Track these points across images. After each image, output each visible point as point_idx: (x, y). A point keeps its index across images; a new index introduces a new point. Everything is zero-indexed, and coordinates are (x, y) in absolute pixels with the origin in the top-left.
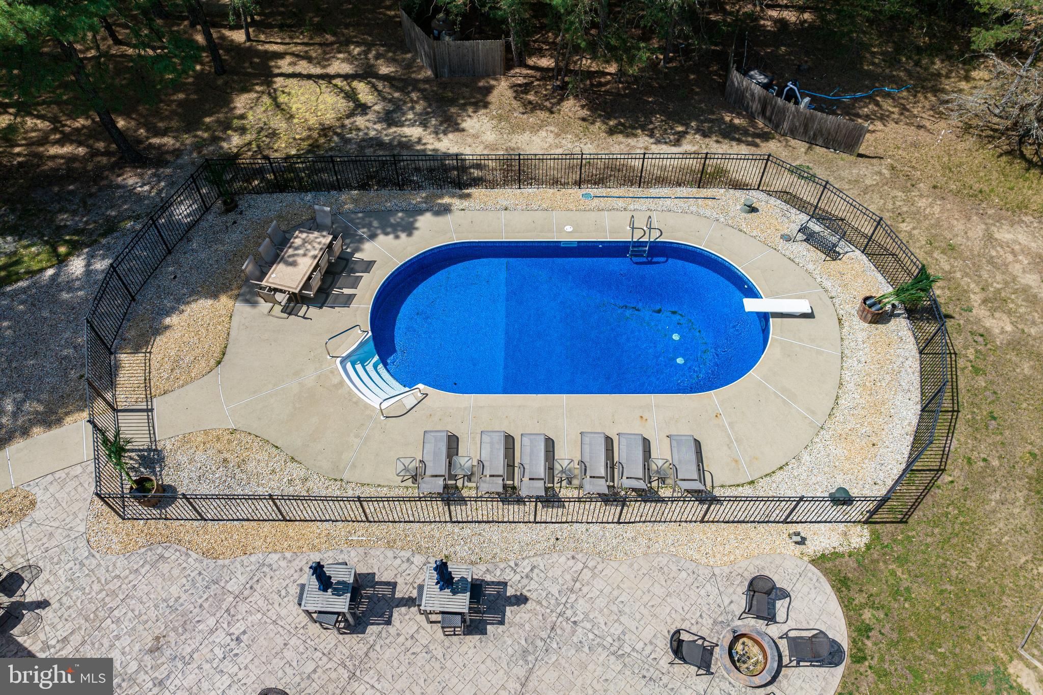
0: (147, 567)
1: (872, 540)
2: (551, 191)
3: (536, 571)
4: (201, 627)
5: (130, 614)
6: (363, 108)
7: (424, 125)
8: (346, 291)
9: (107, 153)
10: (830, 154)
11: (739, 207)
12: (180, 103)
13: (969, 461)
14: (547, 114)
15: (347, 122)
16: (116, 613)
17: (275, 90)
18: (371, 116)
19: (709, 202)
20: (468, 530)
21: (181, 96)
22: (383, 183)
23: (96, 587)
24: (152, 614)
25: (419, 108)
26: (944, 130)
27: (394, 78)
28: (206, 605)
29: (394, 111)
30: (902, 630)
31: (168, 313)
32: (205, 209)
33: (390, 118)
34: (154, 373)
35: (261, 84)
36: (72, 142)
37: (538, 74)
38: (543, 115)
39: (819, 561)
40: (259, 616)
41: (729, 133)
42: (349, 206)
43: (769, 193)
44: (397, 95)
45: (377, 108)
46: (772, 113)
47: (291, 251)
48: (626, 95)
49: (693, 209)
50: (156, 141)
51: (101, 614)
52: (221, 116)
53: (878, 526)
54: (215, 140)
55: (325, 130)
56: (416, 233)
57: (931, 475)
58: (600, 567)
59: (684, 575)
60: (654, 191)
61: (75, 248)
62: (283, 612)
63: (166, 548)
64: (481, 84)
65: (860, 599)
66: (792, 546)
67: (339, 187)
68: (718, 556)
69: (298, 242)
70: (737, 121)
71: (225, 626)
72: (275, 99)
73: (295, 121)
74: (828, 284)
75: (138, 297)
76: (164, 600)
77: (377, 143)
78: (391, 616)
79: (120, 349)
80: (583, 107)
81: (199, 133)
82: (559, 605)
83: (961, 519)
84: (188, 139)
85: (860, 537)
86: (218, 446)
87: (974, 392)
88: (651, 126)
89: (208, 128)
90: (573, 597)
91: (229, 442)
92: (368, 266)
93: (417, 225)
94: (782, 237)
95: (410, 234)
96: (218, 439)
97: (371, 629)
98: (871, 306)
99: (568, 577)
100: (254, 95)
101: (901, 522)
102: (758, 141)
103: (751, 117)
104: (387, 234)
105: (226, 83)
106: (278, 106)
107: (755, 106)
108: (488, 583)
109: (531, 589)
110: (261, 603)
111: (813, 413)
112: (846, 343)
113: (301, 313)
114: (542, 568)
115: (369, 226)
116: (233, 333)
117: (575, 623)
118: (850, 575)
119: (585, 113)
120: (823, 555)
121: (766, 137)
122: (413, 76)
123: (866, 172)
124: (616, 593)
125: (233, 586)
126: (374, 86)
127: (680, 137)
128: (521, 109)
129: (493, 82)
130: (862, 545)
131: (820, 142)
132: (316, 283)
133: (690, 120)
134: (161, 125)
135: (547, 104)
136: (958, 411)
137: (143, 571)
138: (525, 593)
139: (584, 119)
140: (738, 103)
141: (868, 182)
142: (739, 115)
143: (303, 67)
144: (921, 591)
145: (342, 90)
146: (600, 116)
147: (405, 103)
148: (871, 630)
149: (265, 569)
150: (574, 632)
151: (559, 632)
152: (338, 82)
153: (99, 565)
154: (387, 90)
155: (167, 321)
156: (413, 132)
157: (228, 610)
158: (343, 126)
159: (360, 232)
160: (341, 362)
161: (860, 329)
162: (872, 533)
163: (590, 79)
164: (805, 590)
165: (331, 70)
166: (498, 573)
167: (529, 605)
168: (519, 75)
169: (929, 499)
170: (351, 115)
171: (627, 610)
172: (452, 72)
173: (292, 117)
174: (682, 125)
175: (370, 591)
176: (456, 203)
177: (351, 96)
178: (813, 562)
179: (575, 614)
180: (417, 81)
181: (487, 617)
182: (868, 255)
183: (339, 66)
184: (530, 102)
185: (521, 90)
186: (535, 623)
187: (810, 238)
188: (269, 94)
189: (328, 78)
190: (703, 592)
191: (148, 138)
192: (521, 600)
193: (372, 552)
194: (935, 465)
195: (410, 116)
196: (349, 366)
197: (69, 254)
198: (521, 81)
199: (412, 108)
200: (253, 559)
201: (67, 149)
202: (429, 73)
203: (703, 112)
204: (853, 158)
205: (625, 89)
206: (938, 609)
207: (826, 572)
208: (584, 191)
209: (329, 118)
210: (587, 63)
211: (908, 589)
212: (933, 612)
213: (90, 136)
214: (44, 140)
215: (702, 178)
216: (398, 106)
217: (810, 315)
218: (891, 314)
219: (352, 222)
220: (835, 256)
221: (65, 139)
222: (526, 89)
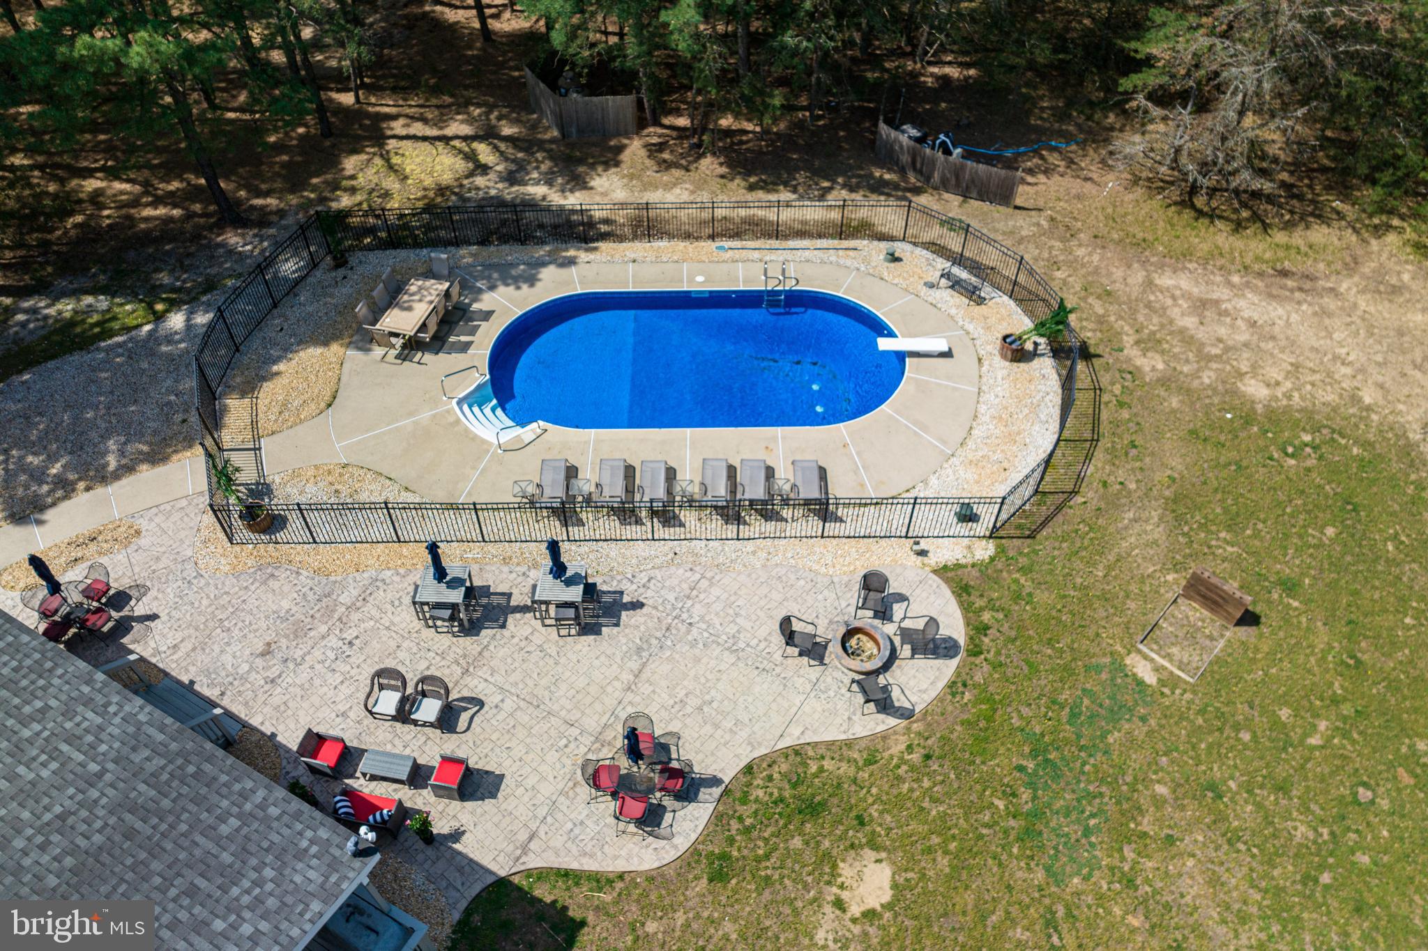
0: (257, 584)
1: (997, 553)
2: (683, 244)
3: (653, 581)
4: (312, 634)
5: (240, 624)
6: (484, 169)
7: (550, 183)
8: (463, 338)
9: (205, 215)
10: (986, 206)
11: (882, 257)
12: (284, 165)
13: (1105, 484)
14: (683, 172)
15: (465, 182)
16: (226, 623)
17: (388, 152)
18: (492, 176)
19: (851, 253)
20: (585, 548)
21: (285, 158)
22: (504, 239)
23: (205, 602)
24: (263, 624)
25: (544, 167)
26: (1111, 183)
27: (518, 139)
28: (318, 615)
29: (516, 171)
30: (1021, 628)
31: (276, 361)
32: (314, 264)
33: (511, 178)
34: (261, 415)
35: (373, 146)
36: (166, 205)
37: (674, 134)
38: (677, 173)
39: (943, 572)
40: (372, 623)
41: (878, 187)
42: (469, 260)
43: (915, 244)
44: (520, 155)
45: (499, 168)
46: (922, 164)
47: (406, 297)
48: (768, 153)
49: (833, 259)
50: (258, 202)
51: (211, 624)
52: (329, 177)
53: (1003, 541)
54: (323, 200)
55: (442, 190)
56: (539, 284)
57: (1062, 497)
58: (717, 578)
59: (802, 582)
60: (791, 243)
61: (173, 305)
62: (396, 620)
63: (276, 568)
64: (612, 143)
65: (980, 603)
66: (914, 557)
67: (457, 243)
68: (838, 567)
69: (413, 289)
70: (887, 176)
71: (337, 632)
72: (388, 160)
73: (410, 182)
74: (970, 327)
75: (242, 348)
76: (274, 612)
77: (499, 203)
78: (505, 621)
79: (224, 394)
80: (721, 164)
81: (306, 194)
82: (675, 609)
83: (1092, 535)
84: (293, 200)
85: (984, 551)
86: (330, 479)
87: (1116, 424)
88: (794, 183)
89: (314, 189)
90: (689, 603)
91: (341, 475)
92: (487, 315)
93: (540, 276)
94: (925, 284)
95: (532, 285)
96: (329, 473)
97: (484, 632)
98: (1011, 344)
99: (685, 586)
100: (364, 157)
101: (1029, 537)
102: (908, 195)
103: (902, 171)
104: (507, 285)
105: (333, 146)
106: (391, 167)
107: (905, 159)
108: (604, 592)
109: (648, 596)
110: (374, 612)
111: (944, 442)
112: (984, 380)
113: (416, 359)
114: (659, 578)
115: (489, 278)
116: (344, 379)
117: (690, 624)
118: (972, 583)
119: (724, 170)
120: (945, 566)
121: (917, 191)
122: (539, 136)
123: (1023, 224)
124: (732, 598)
125: (345, 598)
126: (496, 148)
127: (826, 192)
128: (655, 168)
129: (626, 141)
130: (987, 557)
131: (974, 195)
132: (432, 328)
133: (838, 175)
134: (264, 187)
135: (683, 162)
136: (1098, 440)
137: (253, 588)
138: (641, 599)
139: (722, 177)
140: (888, 158)
141: (1024, 233)
142: (890, 170)
143: (418, 129)
144: (1042, 596)
145: (460, 151)
146: (740, 173)
147: (529, 163)
148: (989, 628)
149: (378, 583)
150: (689, 632)
151: (674, 631)
152: (456, 143)
153: (208, 584)
154: (510, 150)
155: (275, 368)
156: (537, 191)
157: (340, 619)
158: (461, 186)
159: (478, 285)
160: (459, 403)
161: (1000, 367)
162: (997, 547)
163: (731, 137)
164: (924, 595)
165: (449, 131)
166: (615, 583)
167: (645, 610)
168: (653, 134)
169: (1060, 518)
170: (471, 174)
171: (743, 612)
172: (581, 131)
173: (406, 178)
174: (828, 180)
175: (484, 601)
176: (583, 256)
177: (471, 157)
178: (935, 572)
179: (691, 617)
180: (543, 142)
181: (602, 620)
182: (1016, 300)
183: (457, 127)
184: (665, 161)
185: (654, 150)
186: (650, 624)
187: (956, 284)
188: (381, 155)
189: (446, 140)
190: (820, 597)
191: (248, 200)
192: (637, 605)
193: (487, 568)
194: (1070, 487)
195: (535, 175)
196: (465, 407)
197: (167, 311)
198: (655, 140)
199: (537, 168)
200: (365, 575)
201: (161, 211)
202: (556, 133)
203: (851, 168)
204: (1010, 210)
205: (767, 146)
206: (1059, 611)
207: (947, 581)
208: (719, 243)
209: (447, 178)
210: (726, 122)
211: (1030, 595)
212: (1054, 613)
213: (187, 199)
214: (135, 203)
215: (844, 231)
216: (521, 166)
217: (947, 354)
218: (1034, 355)
219: (470, 274)
220: (981, 301)
221: (158, 201)
222: (661, 147)
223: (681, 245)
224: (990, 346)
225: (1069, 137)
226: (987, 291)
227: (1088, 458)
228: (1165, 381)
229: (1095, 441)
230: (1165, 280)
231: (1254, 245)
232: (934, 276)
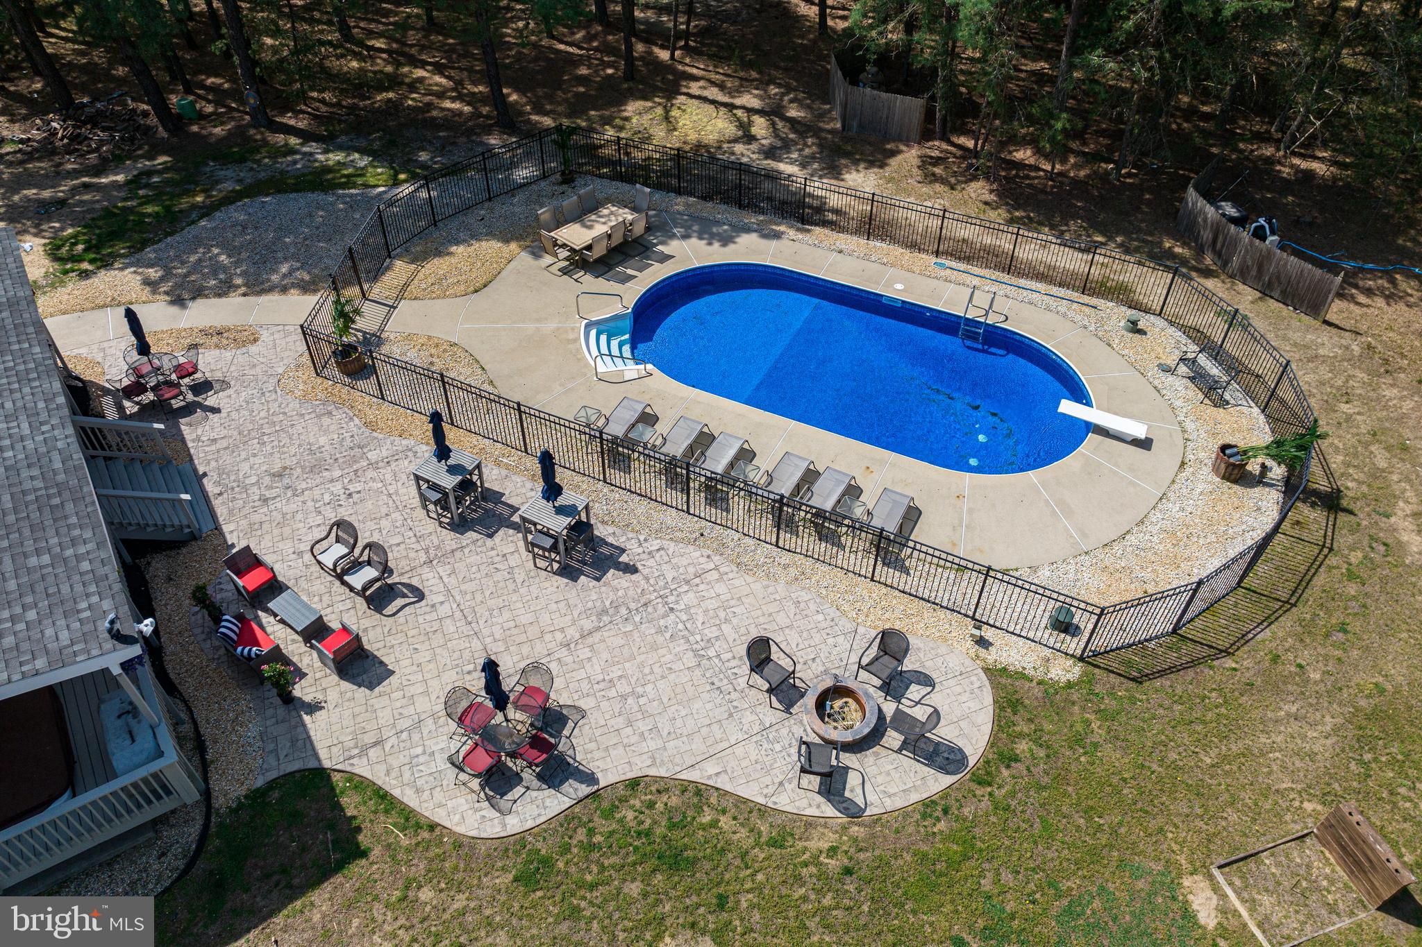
0: (313, 415)
1: (1079, 682)
2: (901, 250)
3: (662, 552)
4: (326, 474)
5: (276, 443)
6: (749, 139)
7: (803, 166)
8: (629, 271)
9: (487, 117)
10: (1287, 311)
11: (1122, 324)
12: (577, 95)
13: (1276, 659)
14: (946, 189)
15: (725, 146)
16: (265, 438)
17: (672, 105)
18: (754, 146)
19: (1087, 310)
20: (617, 495)
21: (582, 89)
22: (726, 200)
23: (263, 414)
24: (293, 450)
25: (807, 151)
27: (799, 122)
28: (341, 460)
29: (780, 148)
30: (1061, 778)
31: (458, 243)
32: (544, 176)
33: (770, 153)
34: (416, 281)
35: (662, 98)
36: (462, 101)
37: (959, 153)
38: (938, 187)
39: (996, 674)
40: (380, 485)
41: (1161, 259)
42: (681, 208)
43: (1171, 323)
44: (792, 136)
45: (764, 142)
46: (1223, 246)
47: (593, 217)
48: (1052, 193)
49: (1062, 309)
50: (534, 118)
51: (253, 434)
52: (607, 113)
53: (1097, 671)
54: (591, 130)
55: (699, 147)
56: (731, 247)
57: (1206, 651)
58: (731, 576)
59: (820, 617)
60: (1023, 282)
61: (413, 177)
62: (402, 491)
63: (337, 408)
64: (888, 146)
65: (1023, 727)
66: (970, 643)
67: (679, 192)
68: (872, 617)
69: (605, 212)
70: (1178, 250)
71: (346, 481)
72: (667, 111)
73: (676, 133)
74: (1190, 426)
75: (440, 224)
76: (309, 444)
77: (744, 169)
78: (496, 532)
79: (399, 257)
80: (991, 191)
81: (579, 121)
82: (665, 588)
83: (1223, 710)
85: (1064, 671)
86: (433, 351)
87: (1331, 595)
88: (1064, 228)
89: (589, 119)
90: (686, 588)
91: (445, 351)
92: (665, 258)
93: (738, 240)
94: (1159, 365)
95: (724, 245)
96: (437, 346)
97: (471, 535)
98: (1230, 457)
99: (691, 570)
100: (649, 104)
101: (1133, 679)
102: (1194, 274)
103: (1200, 251)
104: (701, 238)
105: (630, 89)
106: (667, 118)
107: (1207, 235)
108: (606, 543)
109: (647, 566)
110: (389, 477)
111: (1084, 535)
112: (1176, 486)
113: (575, 277)
114: (670, 552)
115: (688, 228)
116: (504, 273)
117: (672, 609)
118: (1027, 702)
119: (993, 197)
120: (1005, 669)
121: (1207, 273)
122: (821, 125)
123: (1327, 343)
124: (732, 603)
125: (373, 456)
126: (773, 124)
127: (1095, 246)
128: (919, 178)
129: (903, 148)
130: (1064, 679)
131: (1276, 294)
132: (600, 250)
133: (1118, 234)
134: (548, 107)
135: (953, 180)
136: (1294, 605)
137: (307, 417)
138: (639, 565)
139: (986, 203)
140: (1186, 229)
141: (1321, 352)
142: (1184, 245)
143: (713, 93)
144: (1111, 755)
145: (738, 120)
146: (1007, 204)
147: (796, 144)
148: (1017, 760)
149: (410, 454)
150: (665, 616)
151: (650, 609)
152: (739, 113)
153: (276, 400)
154: (786, 130)
155: (453, 249)
156: (786, 168)
157: (356, 471)
158: (720, 148)
159: (675, 231)
160: (587, 326)
161: (1206, 479)
162: (1085, 674)
163: (1018, 170)
164: (958, 689)
165: (738, 102)
166: (624, 539)
167: (634, 577)
168: (936, 148)
169: (1190, 673)
170: (736, 140)
171: (735, 621)
172: (862, 128)
173: (675, 129)
174: (1104, 235)
175: (490, 506)
176: (792, 233)
177: (745, 127)
178: (987, 670)
179: (677, 602)
180: (821, 130)
181: (586, 569)
182: (1268, 416)
183: (750, 100)
184: (934, 174)
185: (928, 162)
186: (631, 593)
187: (1198, 377)
188: (665, 107)
189: (731, 107)
190: (831, 641)
191: (530, 114)
192: (631, 569)
193: (514, 478)
194: (1223, 643)
195: (795, 155)
197: (405, 181)
198: (936, 153)
199: (800, 150)
200: (405, 442)
201: (456, 106)
202: (839, 125)
203: (1139, 230)
204: (1317, 324)
205: (1053, 187)
206: (1124, 780)
207: (995, 686)
208: (939, 260)
209: (711, 137)
210: (1021, 155)
211: (1096, 746)
212: (1115, 780)
213: (481, 101)
214: (441, 95)
216: (787, 145)
217: (1144, 444)
218: (1260, 480)
219: (674, 221)
220: (1221, 403)
221: (460, 98)
222: (937, 161)
223: (898, 251)
224: (1206, 452)
226: (1233, 393)
227: (1269, 621)
232: (1171, 361)
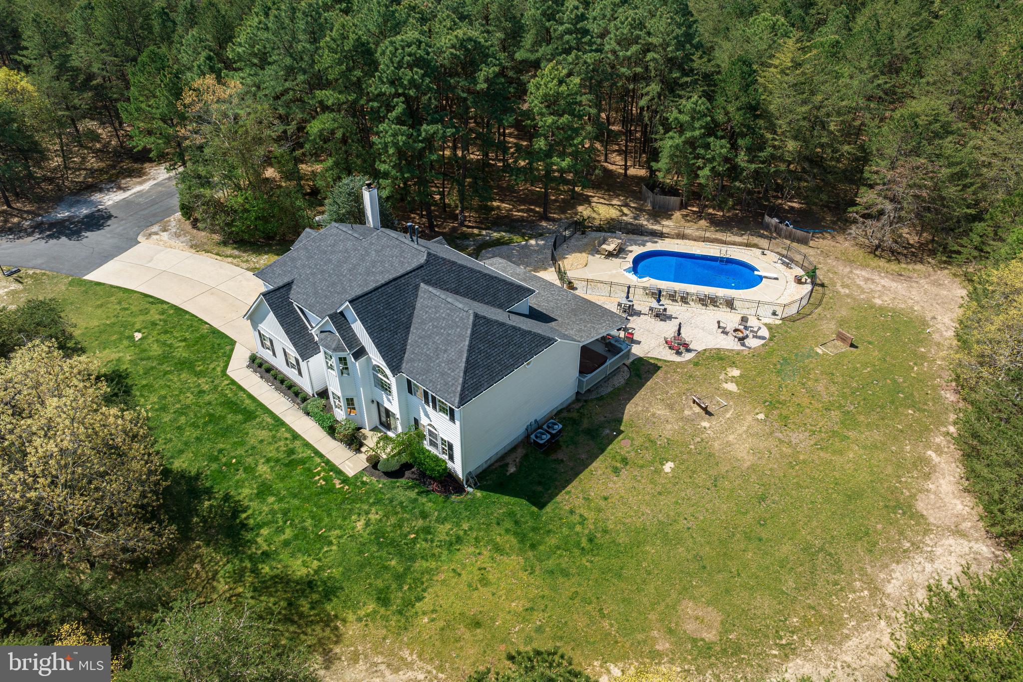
1: (782, 323)
3: (681, 314)
6: (626, 215)
7: (648, 221)
8: (625, 256)
9: (534, 216)
10: (799, 245)
11: (759, 253)
12: (558, 206)
13: (820, 314)
14: (694, 223)
17: (593, 206)
18: (629, 217)
19: (750, 251)
21: (558, 204)
22: (635, 234)
25: (646, 217)
26: (847, 244)
27: (637, 208)
30: (785, 338)
31: (567, 254)
32: (574, 233)
33: (635, 218)
34: (566, 266)
35: (587, 204)
36: (521, 212)
37: (692, 212)
38: (692, 223)
41: (762, 236)
42: (624, 237)
43: (772, 251)
44: (638, 212)
45: (631, 215)
46: (779, 230)
47: (609, 241)
48: (724, 221)
49: (744, 252)
50: (551, 215)
52: (573, 211)
53: (785, 321)
54: (572, 217)
55: (612, 219)
56: (646, 246)
57: (805, 315)
58: (699, 315)
60: (731, 246)
61: (530, 238)
64: (670, 212)
65: (775, 331)
66: (757, 319)
69: (611, 240)
70: (766, 233)
72: (593, 209)
73: (601, 215)
74: (785, 273)
75: (556, 250)
77: (631, 224)
78: (640, 316)
80: (707, 223)
81: (566, 215)
82: (687, 320)
83: (812, 324)
84: (563, 216)
87: (828, 302)
88: (732, 231)
89: (569, 214)
92: (631, 252)
93: (646, 244)
94: (774, 262)
95: (644, 246)
98: (798, 278)
99: (690, 316)
100: (585, 207)
101: (792, 321)
102: (772, 239)
103: (771, 233)
104: (636, 245)
105: (574, 202)
106: (594, 211)
107: (773, 228)
108: (667, 314)
109: (680, 317)
112: (788, 287)
113: (610, 258)
114: (683, 313)
115: (631, 242)
116: (589, 261)
118: (773, 327)
120: (766, 323)
121: (776, 238)
123: (811, 251)
126: (629, 209)
127: (742, 235)
128: (684, 221)
129: (674, 212)
130: (779, 323)
131: (795, 240)
132: (616, 251)
133: (748, 231)
134: (552, 211)
135: (694, 221)
138: (677, 317)
139: (707, 226)
140: (767, 227)
142: (767, 231)
143: (602, 201)
145: (617, 209)
146: (714, 226)
147: (641, 215)
148: (776, 336)
150: (690, 325)
151: (686, 324)
152: (616, 207)
154: (634, 211)
155: (567, 256)
156: (645, 223)
158: (619, 219)
159: (627, 244)
160: (624, 271)
161: (793, 285)
163: (712, 215)
164: (759, 327)
165: (613, 203)
166: (671, 313)
167: (678, 319)
168: (684, 212)
169: (803, 319)
170: (622, 216)
172: (660, 207)
174: (744, 231)
176: (660, 241)
177: (621, 211)
178: (763, 323)
180: (645, 209)
181: (667, 319)
182: (803, 269)
183: (615, 202)
184: (688, 219)
185: (684, 216)
186: (680, 322)
187: (784, 263)
188: (591, 207)
189: (612, 205)
191: (548, 214)
194: (808, 313)
195: (643, 218)
196: (626, 272)
199: (644, 216)
201: (520, 214)
202: (650, 207)
203: (753, 229)
204: (807, 247)
205: (724, 219)
206: (798, 336)
207: (766, 326)
208: (705, 243)
209: (614, 216)
210: (711, 211)
211: (790, 332)
212: (796, 336)
213: (527, 211)
214: (511, 210)
215: (748, 245)
216: (638, 216)
217: (776, 279)
218: (805, 283)
220: (791, 268)
221: (518, 211)
222: (687, 215)
223: (693, 242)
224: (791, 279)
225: (834, 230)
226: (793, 266)
227: (816, 308)
228: (848, 296)
229: (819, 305)
230: (858, 272)
231: (894, 266)
232: (776, 260)
